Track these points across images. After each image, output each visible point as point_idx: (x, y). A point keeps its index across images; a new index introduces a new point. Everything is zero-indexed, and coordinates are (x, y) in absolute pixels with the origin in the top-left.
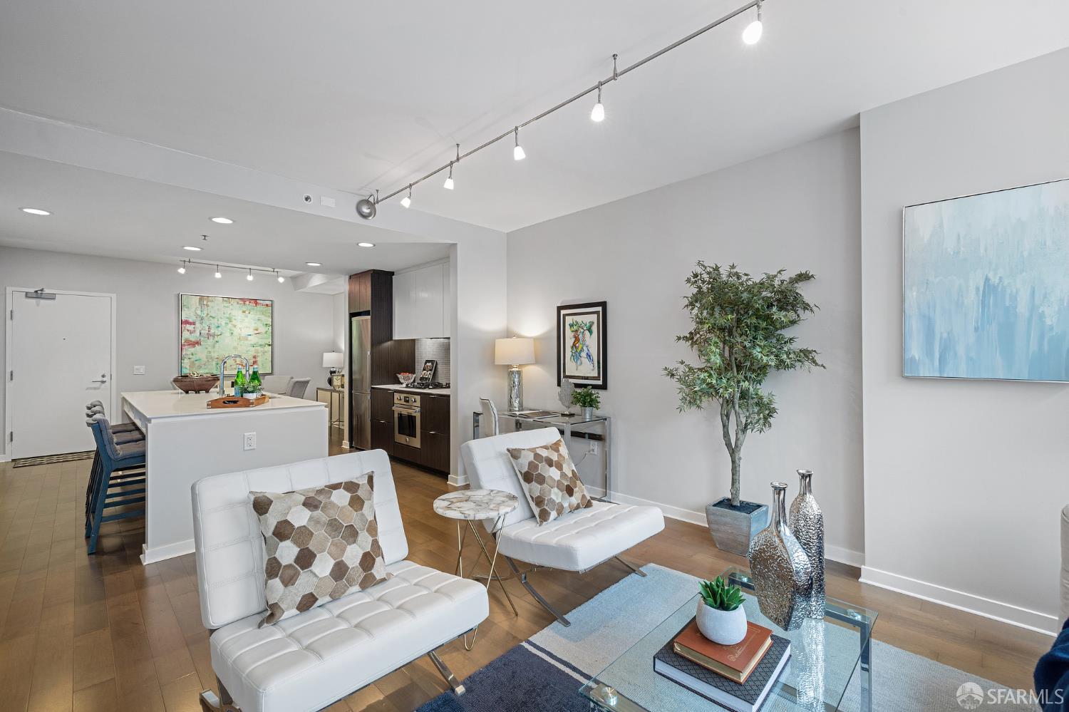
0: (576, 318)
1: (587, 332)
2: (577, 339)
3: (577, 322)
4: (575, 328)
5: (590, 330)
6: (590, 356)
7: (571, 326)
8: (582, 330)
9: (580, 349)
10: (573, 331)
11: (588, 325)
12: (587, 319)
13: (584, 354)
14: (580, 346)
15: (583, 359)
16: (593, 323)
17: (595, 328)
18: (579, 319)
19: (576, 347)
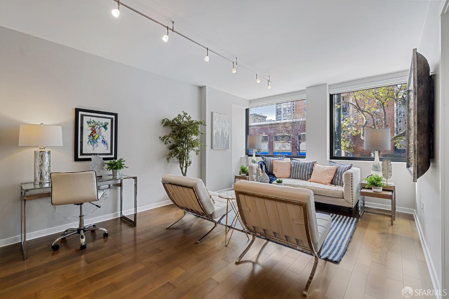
0: (93, 118)
1: (103, 129)
2: (94, 131)
3: (94, 122)
4: (92, 124)
5: (105, 127)
6: (104, 142)
7: (89, 123)
8: (98, 127)
9: (96, 138)
10: (90, 126)
11: (103, 124)
12: (103, 121)
13: (99, 141)
14: (97, 136)
15: (98, 143)
16: (108, 123)
17: (109, 126)
18: (96, 119)
19: (93, 136)
